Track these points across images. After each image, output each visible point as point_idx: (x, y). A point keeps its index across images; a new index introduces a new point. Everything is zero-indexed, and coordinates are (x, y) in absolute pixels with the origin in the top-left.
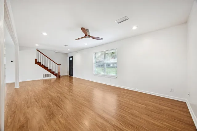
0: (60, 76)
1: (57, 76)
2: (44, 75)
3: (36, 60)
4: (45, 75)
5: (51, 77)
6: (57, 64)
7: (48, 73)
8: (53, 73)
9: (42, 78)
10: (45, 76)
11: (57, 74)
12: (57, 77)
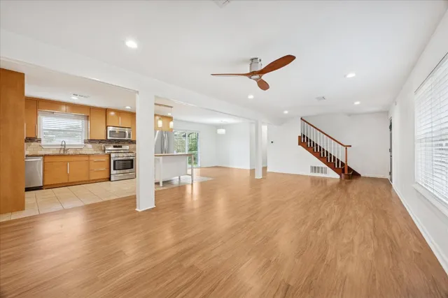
0: (347, 177)
2: (312, 167)
3: (300, 137)
4: (315, 167)
5: (326, 173)
6: (342, 145)
7: (321, 164)
8: (332, 166)
9: (308, 173)
10: (315, 169)
12: (341, 177)
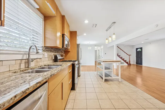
0: (130, 64)
1: (128, 64)
3: (118, 54)
5: (124, 64)
6: (128, 55)
7: (122, 61)
8: (125, 61)
11: (128, 62)
